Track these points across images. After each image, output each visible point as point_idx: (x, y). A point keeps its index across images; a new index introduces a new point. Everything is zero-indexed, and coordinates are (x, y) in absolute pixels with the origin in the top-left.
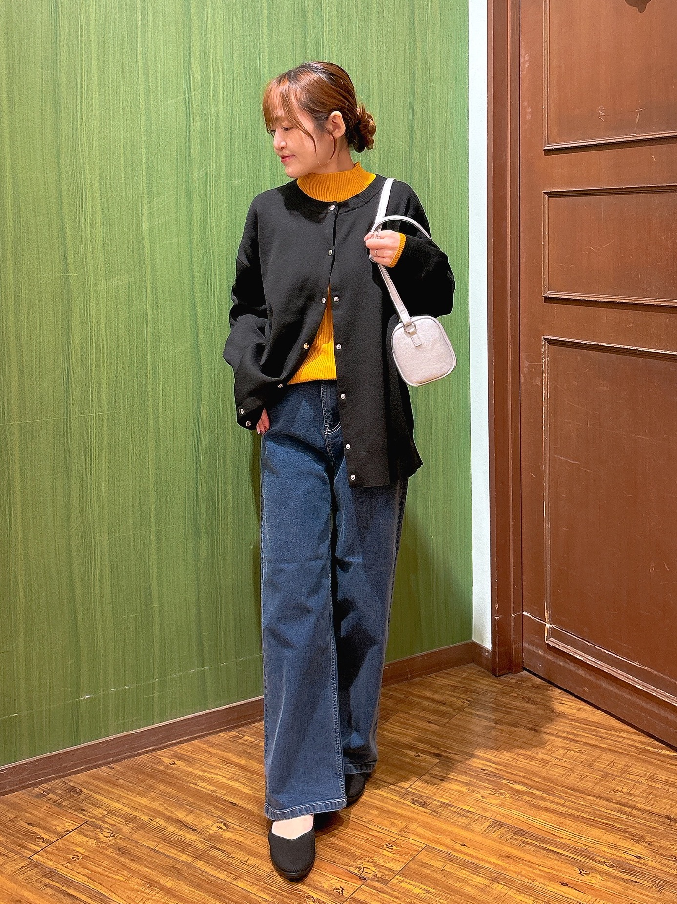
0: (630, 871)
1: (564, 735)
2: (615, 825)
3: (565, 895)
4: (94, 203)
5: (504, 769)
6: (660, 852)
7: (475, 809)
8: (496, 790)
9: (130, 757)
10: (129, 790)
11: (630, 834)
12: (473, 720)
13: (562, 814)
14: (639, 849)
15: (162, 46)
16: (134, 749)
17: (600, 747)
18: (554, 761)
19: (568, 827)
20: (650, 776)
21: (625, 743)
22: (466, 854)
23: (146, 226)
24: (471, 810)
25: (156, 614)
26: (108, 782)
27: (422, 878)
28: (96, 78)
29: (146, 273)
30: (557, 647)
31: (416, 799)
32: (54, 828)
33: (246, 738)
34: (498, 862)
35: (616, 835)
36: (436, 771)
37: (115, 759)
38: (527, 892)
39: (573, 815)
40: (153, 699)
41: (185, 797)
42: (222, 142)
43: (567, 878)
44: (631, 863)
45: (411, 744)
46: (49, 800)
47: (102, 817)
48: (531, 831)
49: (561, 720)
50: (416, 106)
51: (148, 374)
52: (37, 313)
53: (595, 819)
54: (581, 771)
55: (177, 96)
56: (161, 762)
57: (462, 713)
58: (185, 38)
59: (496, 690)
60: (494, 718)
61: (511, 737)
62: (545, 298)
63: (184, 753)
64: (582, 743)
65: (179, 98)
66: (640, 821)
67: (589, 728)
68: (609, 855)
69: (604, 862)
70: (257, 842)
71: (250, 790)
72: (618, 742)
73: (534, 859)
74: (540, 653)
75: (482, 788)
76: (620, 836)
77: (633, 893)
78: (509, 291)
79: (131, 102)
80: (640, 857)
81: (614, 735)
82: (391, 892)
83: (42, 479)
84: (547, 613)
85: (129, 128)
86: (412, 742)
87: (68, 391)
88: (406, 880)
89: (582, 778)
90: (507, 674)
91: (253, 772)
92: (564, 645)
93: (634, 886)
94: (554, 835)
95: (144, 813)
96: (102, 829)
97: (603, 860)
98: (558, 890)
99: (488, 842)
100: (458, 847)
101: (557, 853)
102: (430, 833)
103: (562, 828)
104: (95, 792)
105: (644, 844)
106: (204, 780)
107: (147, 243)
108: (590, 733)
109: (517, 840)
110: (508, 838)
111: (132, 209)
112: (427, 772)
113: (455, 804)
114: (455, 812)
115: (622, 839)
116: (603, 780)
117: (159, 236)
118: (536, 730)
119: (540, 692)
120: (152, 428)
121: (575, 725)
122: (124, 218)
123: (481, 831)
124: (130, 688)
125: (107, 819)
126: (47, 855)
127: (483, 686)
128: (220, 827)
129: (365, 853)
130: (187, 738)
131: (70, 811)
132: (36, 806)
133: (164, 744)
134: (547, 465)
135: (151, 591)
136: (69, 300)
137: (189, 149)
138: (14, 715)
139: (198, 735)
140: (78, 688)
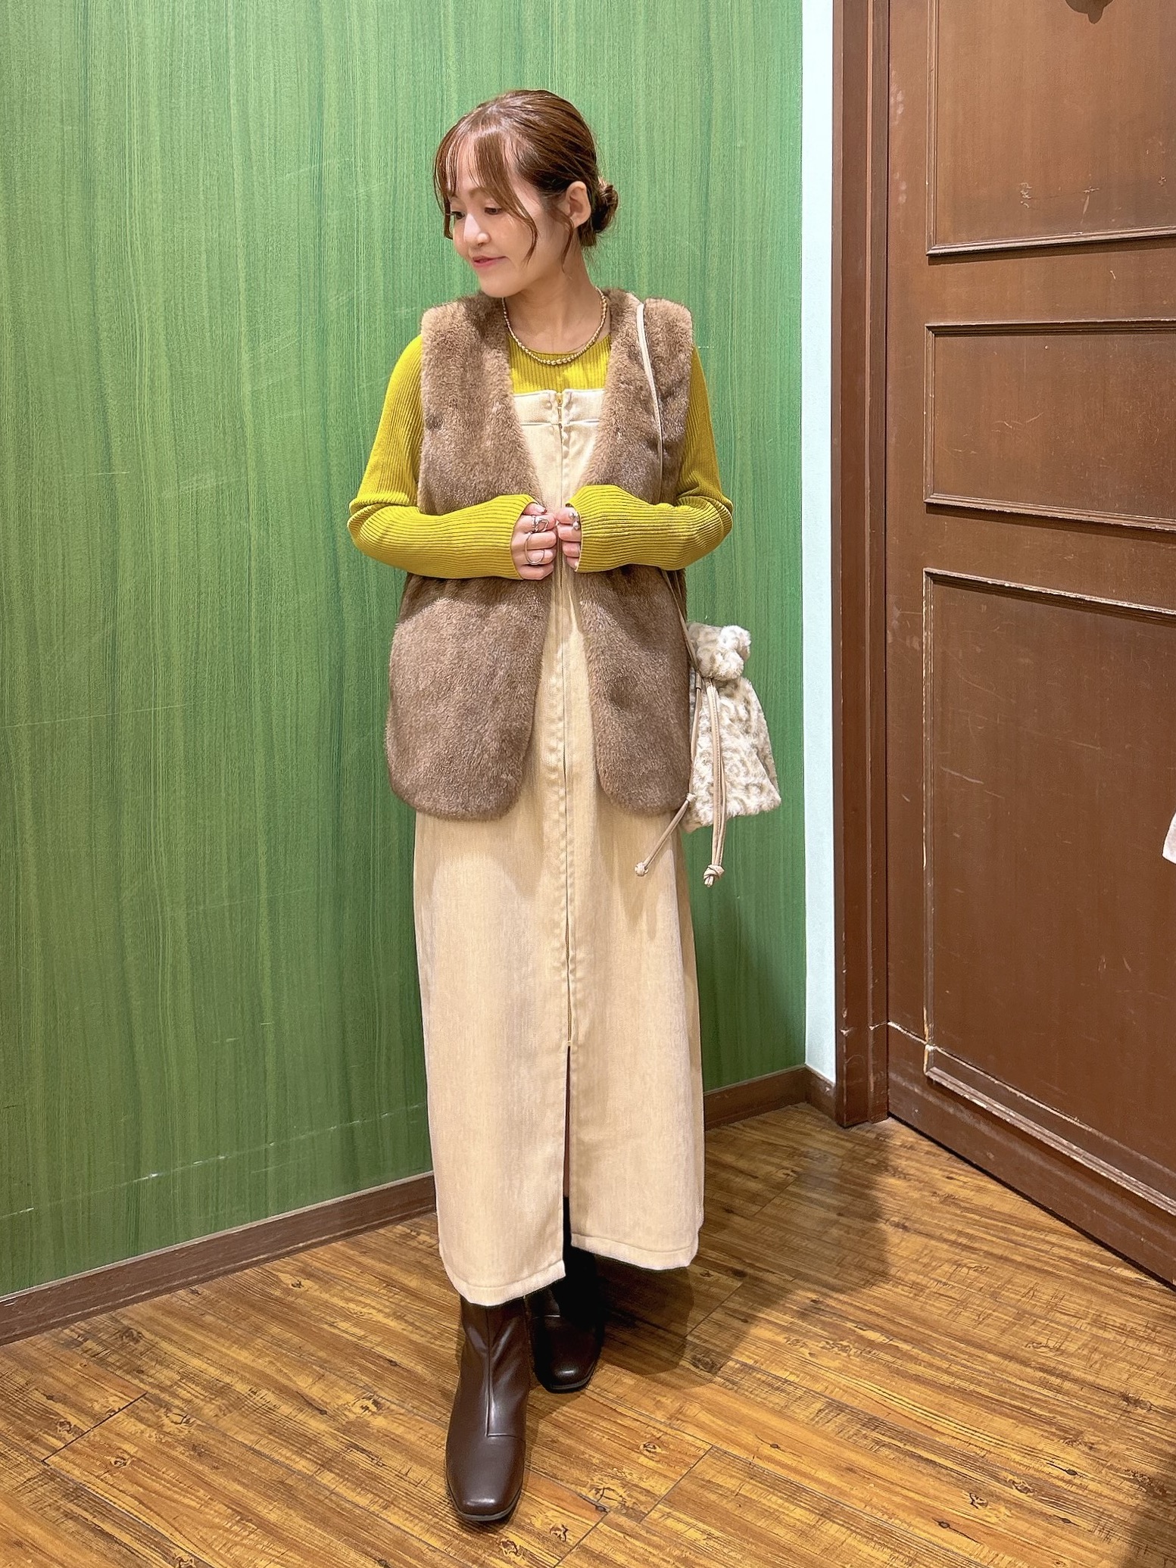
0: (1057, 1499)
1: (953, 1237)
2: (1034, 1409)
3: (945, 1545)
4: (155, 351)
5: (850, 1301)
6: (1109, 1464)
7: (798, 1376)
8: (835, 1340)
9: (225, 1273)
10: (220, 1333)
11: (1060, 1428)
12: (799, 1209)
13: (944, 1388)
14: (1073, 1456)
15: (272, 81)
16: (234, 1259)
17: (1013, 1261)
18: (934, 1287)
19: (953, 1415)
20: (1095, 1317)
21: (1054, 1255)
22: (777, 1463)
23: (247, 389)
24: (792, 1378)
25: (270, 1039)
26: (187, 1318)
27: (702, 1510)
28: (157, 139)
29: (246, 468)
30: (945, 1084)
31: (699, 1356)
32: (88, 1405)
33: (421, 1238)
34: (834, 1480)
35: (1034, 1430)
36: (737, 1303)
37: (200, 1276)
38: (879, 1538)
39: (961, 1391)
40: (266, 1176)
41: (313, 1349)
42: (378, 245)
43: (948, 1512)
44: (1060, 1483)
46: (86, 1352)
47: (171, 1386)
48: (890, 1420)
49: (948, 1208)
50: (712, 180)
51: (253, 639)
52: (59, 540)
53: (1001, 1401)
54: (978, 1306)
55: (299, 167)
56: (278, 1283)
57: (783, 1195)
58: (312, 68)
59: (841, 1152)
60: (835, 1203)
61: (863, 1240)
62: (929, 505)
63: (316, 1265)
64: (981, 1253)
65: (301, 170)
66: (1075, 1402)
67: (993, 1225)
68: (1021, 1467)
69: (1014, 1482)
70: (426, 1436)
71: (422, 1336)
72: (1042, 1251)
73: (895, 1475)
74: (915, 1090)
75: (810, 1338)
76: (1042, 1433)
77: (1063, 1544)
78: (867, 492)
79: (218, 178)
80: (1074, 1473)
81: (1037, 1241)
82: (648, 1536)
83: (71, 818)
84: (928, 1025)
85: (216, 222)
87: (114, 670)
88: (675, 1513)
89: (981, 1319)
90: (860, 1123)
91: (429, 1303)
92: (954, 1081)
93: (1063, 1528)
94: (930, 1428)
95: (243, 1378)
96: (168, 1409)
97: (1011, 1477)
98: (932, 1535)
99: (817, 1442)
100: (767, 1450)
101: (936, 1460)
102: (720, 1422)
103: (944, 1416)
104: (164, 1338)
105: (1083, 1448)
106: (346, 1316)
107: (248, 418)
108: (997, 1233)
109: (865, 1437)
110: (851, 1433)
111: (222, 361)
112: (720, 1306)
113: (763, 1367)
114: (763, 1382)
115: (1047, 1438)
116: (1015, 1324)
117: (269, 407)
118: (905, 1228)
119: (913, 1157)
120: (259, 729)
121: (971, 1218)
122: (208, 376)
123: (806, 1420)
124: (226, 1159)
125: (180, 1390)
126: (72, 1457)
127: (820, 1145)
128: (367, 1408)
129: (608, 1460)
130: (323, 1238)
131: (118, 1373)
132: (64, 1364)
133: (285, 1250)
134: (929, 783)
135: (260, 999)
136: (114, 518)
137: (320, 257)
138: (29, 1210)
139: (343, 1232)
140: (137, 1161)
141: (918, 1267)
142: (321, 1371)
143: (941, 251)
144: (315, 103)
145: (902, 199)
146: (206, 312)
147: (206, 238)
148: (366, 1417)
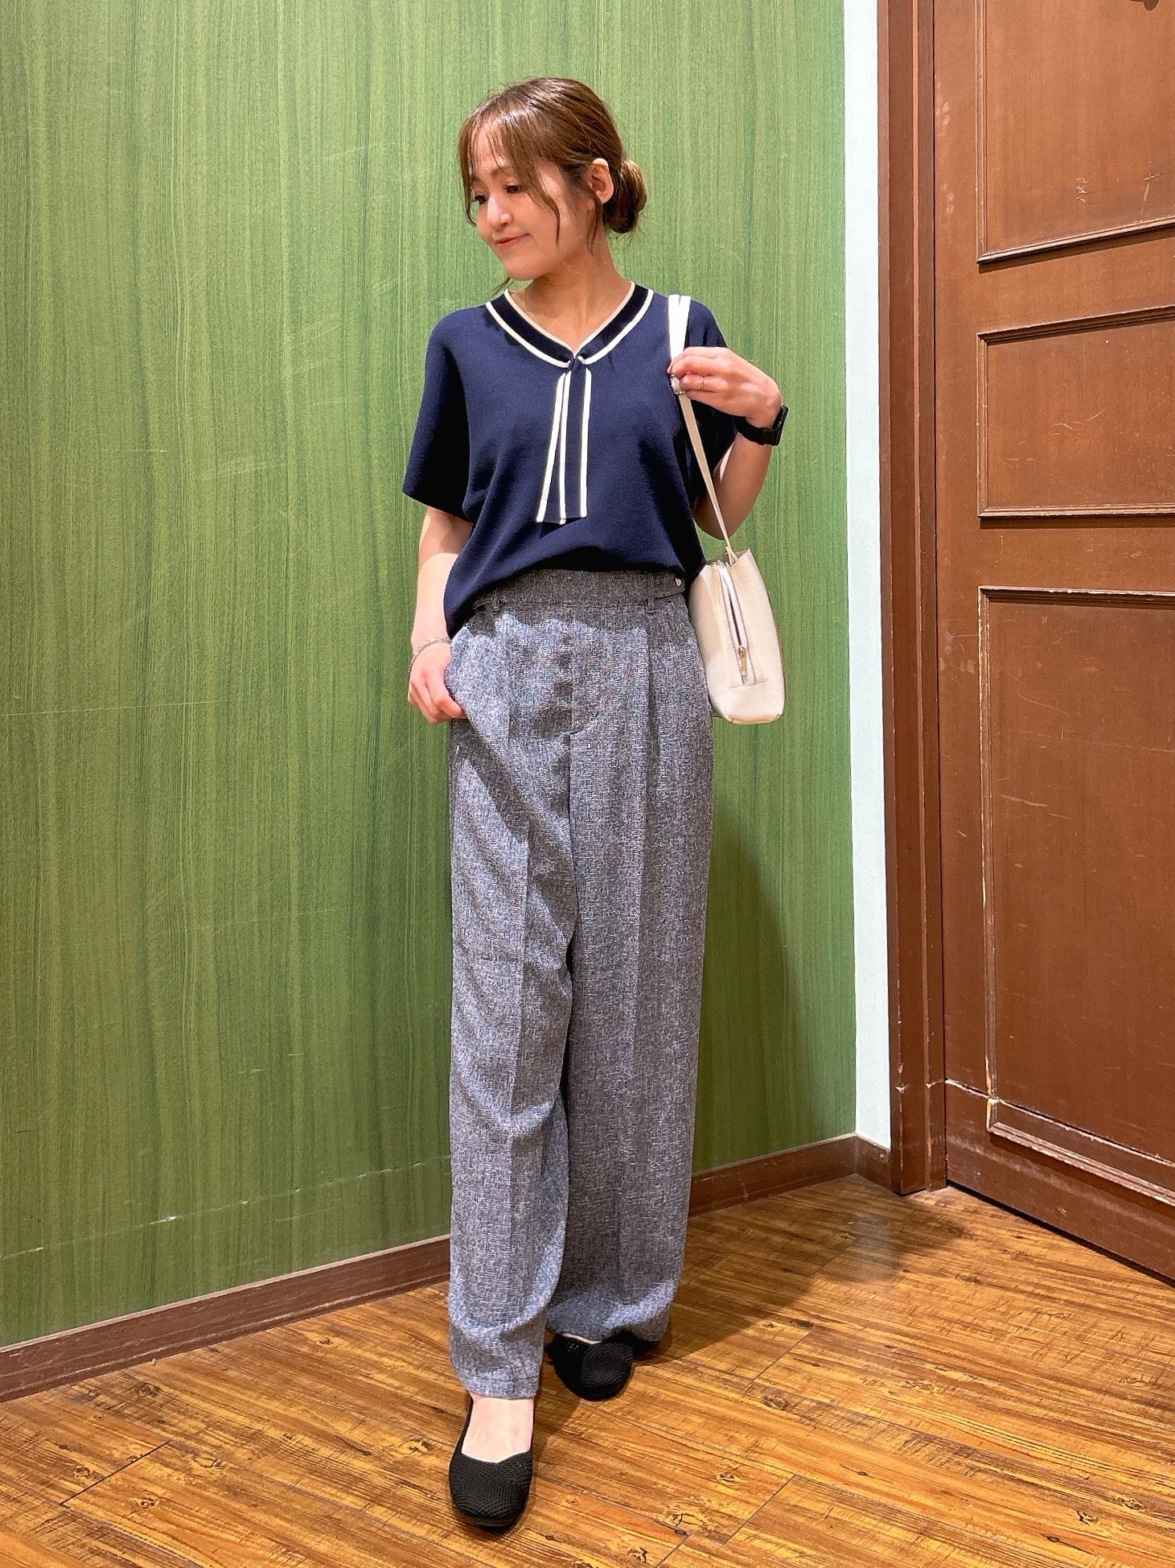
1: (1030, 1289)
2: (1136, 1436)
3: (1053, 1556)
4: (196, 327)
5: (927, 1346)
7: (879, 1412)
8: (915, 1380)
9: (247, 1332)
10: (247, 1387)
12: (864, 1266)
13: (1036, 1420)
15: (320, 60)
16: (255, 1317)
17: (1096, 1309)
18: (1014, 1332)
19: (1050, 1442)
21: (1139, 1302)
22: (867, 1488)
23: (288, 372)
24: (873, 1414)
25: (298, 1069)
26: (208, 1373)
27: (791, 1531)
28: (204, 109)
29: (286, 454)
30: (1009, 1138)
31: (770, 1397)
32: (107, 1452)
34: (929, 1502)
35: (1139, 1454)
36: (805, 1349)
37: (221, 1334)
38: (985, 1553)
39: (1057, 1422)
40: (291, 1226)
41: (350, 1398)
42: (422, 233)
43: (1057, 1529)
45: (755, 1305)
46: (99, 1406)
47: (197, 1434)
48: (983, 1448)
49: (1020, 1264)
50: (755, 191)
51: (289, 635)
52: (93, 517)
53: (1100, 1428)
54: (1064, 1347)
55: (345, 148)
56: (305, 1341)
57: (844, 1255)
58: (359, 50)
59: (901, 1218)
61: (934, 1293)
62: (983, 518)
63: (346, 1324)
64: (1061, 1302)
65: (347, 152)
67: (1071, 1277)
68: (1129, 1487)
69: (1123, 1501)
72: (1125, 1299)
73: (994, 1497)
74: (978, 1151)
75: (889, 1378)
76: (1146, 1456)
78: (918, 511)
79: (264, 154)
81: (1115, 1289)
82: (735, 1555)
83: (97, 815)
84: (991, 1077)
85: (260, 198)
86: (757, 1302)
87: (145, 660)
88: (761, 1535)
89: (1068, 1359)
90: (917, 1191)
92: (1021, 1133)
94: (1028, 1454)
95: (275, 1425)
96: (196, 1454)
97: (1118, 1496)
98: (1044, 1549)
99: (908, 1469)
100: (854, 1477)
101: (1036, 1485)
102: (800, 1454)
103: (1040, 1444)
104: (185, 1391)
106: (381, 1369)
107: (289, 402)
108: (1076, 1285)
109: (959, 1464)
110: (943, 1460)
111: (264, 341)
112: (788, 1352)
113: (841, 1405)
114: (843, 1418)
115: (1152, 1461)
116: (1106, 1363)
117: (310, 390)
118: (976, 1281)
119: (978, 1220)
120: (293, 733)
121: (1046, 1272)
122: (249, 357)
123: (893, 1450)
124: (248, 1205)
125: (207, 1437)
126: (93, 1500)
127: (877, 1212)
128: (416, 1449)
129: (683, 1490)
130: (351, 1298)
131: (137, 1423)
132: (75, 1419)
133: (310, 1310)
134: (987, 813)
135: (288, 1026)
136: (150, 498)
137: (364, 241)
138: (38, 1249)
139: (372, 1293)
140: (155, 1202)
141: (997, 1315)
142: (362, 1417)
143: (992, 257)
144: (362, 85)
145: (950, 210)
146: (248, 290)
147: (250, 214)
148: (416, 1457)
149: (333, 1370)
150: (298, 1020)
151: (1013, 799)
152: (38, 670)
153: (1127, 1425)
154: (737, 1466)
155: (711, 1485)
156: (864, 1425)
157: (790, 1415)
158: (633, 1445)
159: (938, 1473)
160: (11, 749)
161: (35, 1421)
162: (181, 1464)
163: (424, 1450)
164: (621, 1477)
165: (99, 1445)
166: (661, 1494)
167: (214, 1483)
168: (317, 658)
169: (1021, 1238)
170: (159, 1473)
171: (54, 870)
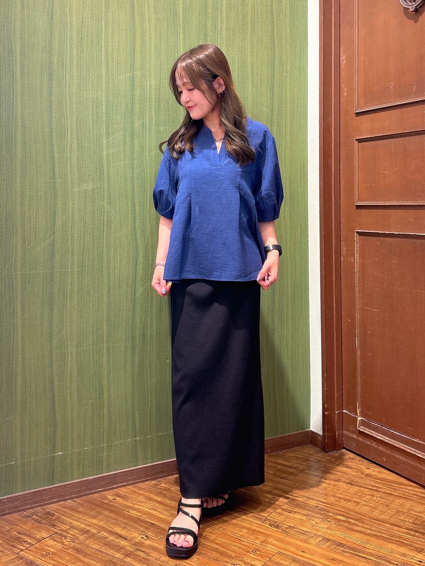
1: (370, 487)
2: (405, 542)
4: (72, 137)
5: (331, 507)
7: (311, 530)
8: (325, 519)
9: (86, 495)
10: (85, 514)
11: (415, 547)
12: (310, 477)
13: (369, 535)
14: (420, 556)
15: (117, 42)
16: (90, 490)
17: (394, 495)
18: (364, 503)
19: (373, 543)
21: (410, 493)
22: (304, 557)
23: (105, 153)
24: (309, 530)
25: (106, 401)
26: (72, 509)
28: (76, 60)
29: (104, 182)
30: (365, 432)
31: (272, 523)
32: (35, 536)
33: (162, 485)
34: (326, 563)
35: (405, 548)
36: (286, 507)
37: (77, 495)
39: (376, 536)
40: (103, 457)
41: (121, 519)
42: (153, 103)
44: (416, 565)
46: (33, 519)
47: (66, 530)
48: (348, 544)
49: (368, 478)
50: (275, 87)
51: (104, 246)
52: (35, 204)
53: (392, 538)
54: (381, 509)
55: (126, 74)
56: (107, 498)
57: (303, 473)
58: (131, 39)
59: (325, 460)
61: (335, 488)
62: (356, 206)
63: (122, 493)
64: (382, 492)
66: (420, 539)
67: (387, 484)
68: (400, 560)
69: (397, 564)
71: (164, 516)
72: (406, 492)
73: (350, 562)
74: (354, 436)
75: (316, 518)
76: (408, 549)
78: (333, 203)
79: (97, 76)
80: (421, 562)
81: (402, 488)
83: (35, 309)
84: (359, 410)
85: (96, 92)
86: (270, 489)
87: (53, 254)
89: (382, 513)
90: (332, 451)
91: (166, 505)
92: (369, 430)
94: (364, 547)
95: (94, 528)
96: (66, 537)
97: (395, 562)
99: (320, 551)
100: (300, 553)
101: (366, 558)
102: (281, 544)
103: (369, 543)
104: (63, 515)
105: (424, 554)
106: (133, 509)
107: (105, 164)
108: (388, 486)
109: (338, 549)
110: (333, 548)
111: (96, 142)
112: (280, 508)
113: (297, 527)
114: (298, 532)
115: (410, 550)
116: (396, 515)
117: (112, 159)
118: (351, 484)
119: (354, 462)
120: (105, 281)
121: (377, 481)
122: (91, 148)
123: (315, 544)
124: (88, 449)
125: (70, 531)
126: (29, 552)
127: (317, 458)
128: (143, 538)
129: (238, 555)
130: (124, 484)
131: (46, 526)
132: (24, 523)
133: (109, 488)
134: (358, 314)
135: (103, 386)
136: (55, 197)
137: (132, 107)
138: (13, 463)
139: (131, 482)
140: (54, 447)
141: (357, 496)
142: (125, 526)
143: (360, 111)
144: (132, 51)
145: (345, 94)
146: (91, 125)
147: (92, 97)
148: (143, 541)
149: (116, 509)
150: (106, 384)
151: (367, 308)
152: (15, 258)
153: (402, 538)
154: (258, 547)
155: (248, 554)
156: (306, 534)
157: (279, 530)
158: (221, 539)
159: (331, 553)
160: (5, 286)
161: (10, 524)
162: (61, 541)
163: (146, 538)
164: (216, 550)
165: (32, 533)
166: (230, 557)
167: (71, 548)
168: (114, 254)
169: (369, 469)
170: (52, 544)
171: (20, 329)
